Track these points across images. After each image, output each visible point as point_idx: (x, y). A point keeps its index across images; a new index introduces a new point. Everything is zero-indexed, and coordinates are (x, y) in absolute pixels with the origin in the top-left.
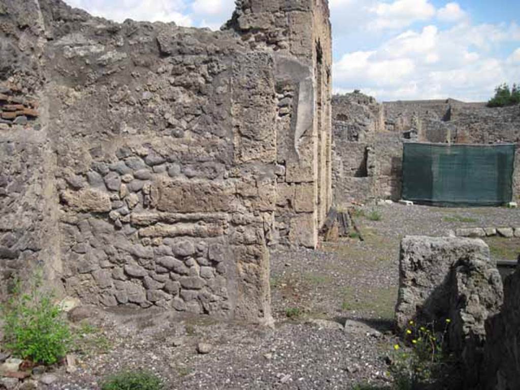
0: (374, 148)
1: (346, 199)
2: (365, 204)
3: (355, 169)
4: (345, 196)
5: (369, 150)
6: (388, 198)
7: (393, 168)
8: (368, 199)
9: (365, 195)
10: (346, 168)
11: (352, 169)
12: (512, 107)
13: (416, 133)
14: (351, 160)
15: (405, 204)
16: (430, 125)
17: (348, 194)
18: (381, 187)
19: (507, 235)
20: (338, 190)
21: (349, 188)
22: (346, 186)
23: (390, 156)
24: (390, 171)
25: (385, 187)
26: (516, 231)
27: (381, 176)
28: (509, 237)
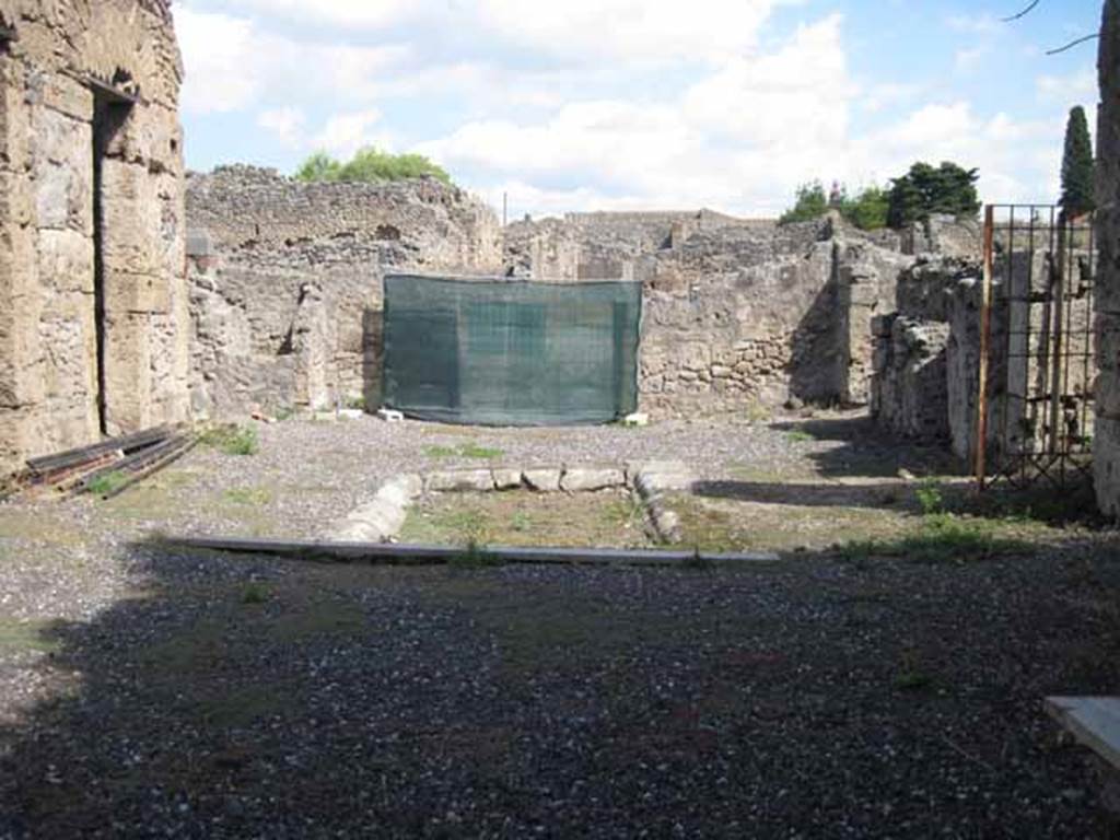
0: (319, 288)
1: (241, 406)
2: (280, 418)
3: (278, 337)
4: (239, 400)
5: (307, 292)
6: (356, 406)
7: (366, 334)
8: (291, 406)
9: (284, 397)
10: (257, 336)
11: (272, 337)
12: (801, 225)
13: (528, 267)
14: (268, 316)
15: (383, 418)
16: (599, 255)
17: (242, 396)
18: (341, 380)
19: (542, 488)
20: (221, 385)
21: (248, 381)
22: (240, 376)
23: (358, 306)
24: (360, 342)
25: (350, 379)
26: (566, 477)
27: (341, 354)
28: (546, 492)
